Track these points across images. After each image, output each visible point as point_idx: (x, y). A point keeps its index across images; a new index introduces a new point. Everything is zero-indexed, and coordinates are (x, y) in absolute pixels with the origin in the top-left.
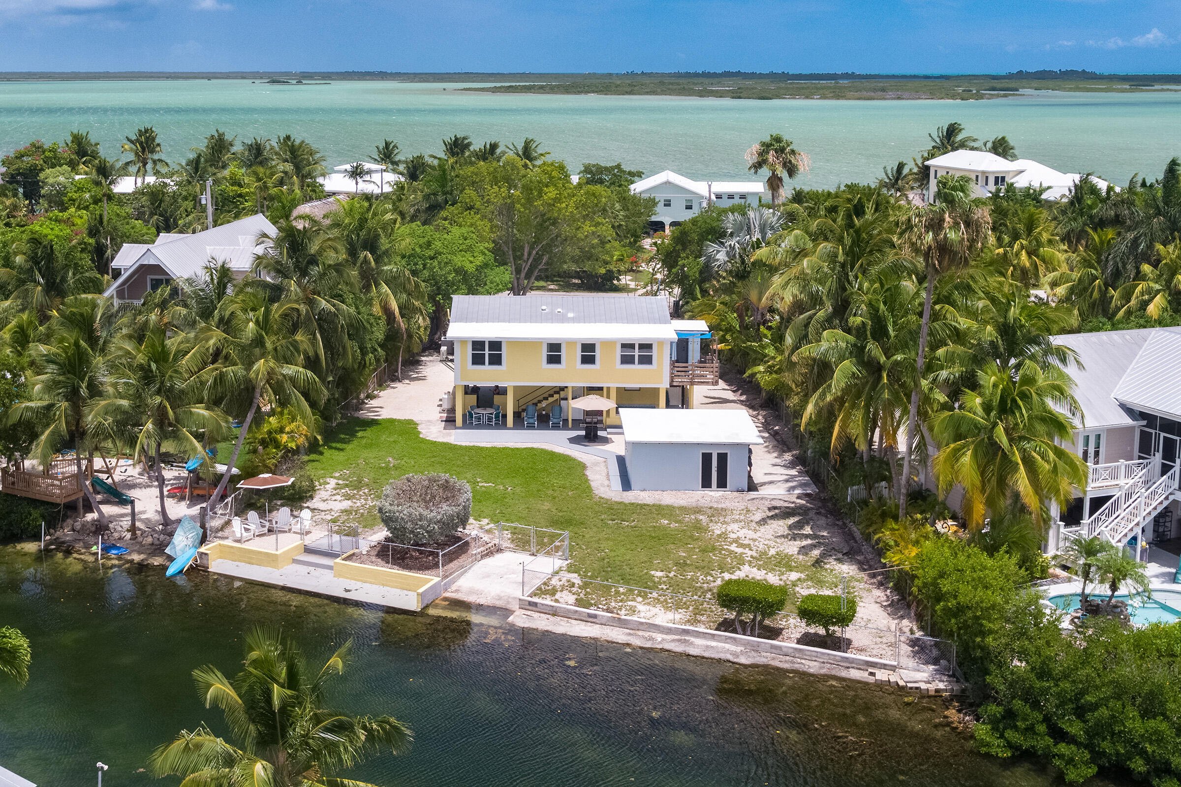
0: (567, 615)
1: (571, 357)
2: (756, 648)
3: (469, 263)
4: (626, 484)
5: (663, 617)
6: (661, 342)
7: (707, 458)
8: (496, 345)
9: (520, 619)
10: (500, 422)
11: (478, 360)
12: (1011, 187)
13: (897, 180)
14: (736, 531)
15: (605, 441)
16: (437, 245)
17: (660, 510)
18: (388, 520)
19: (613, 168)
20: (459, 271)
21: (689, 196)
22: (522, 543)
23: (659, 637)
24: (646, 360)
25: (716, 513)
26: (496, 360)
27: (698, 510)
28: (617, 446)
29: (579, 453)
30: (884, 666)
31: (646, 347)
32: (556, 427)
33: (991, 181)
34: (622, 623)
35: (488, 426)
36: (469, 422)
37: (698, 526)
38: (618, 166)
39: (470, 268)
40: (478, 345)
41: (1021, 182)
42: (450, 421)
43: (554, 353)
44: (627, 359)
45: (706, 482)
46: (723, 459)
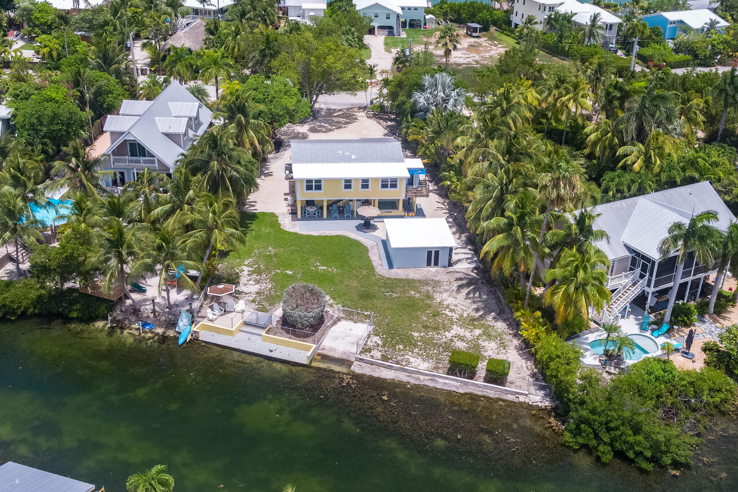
0: (379, 364)
1: (356, 187)
2: (466, 384)
4: (391, 266)
5: (423, 365)
6: (401, 179)
7: (429, 253)
8: (318, 181)
9: (357, 368)
10: (320, 217)
11: (309, 188)
14: (447, 299)
17: (409, 283)
23: (422, 378)
24: (394, 186)
25: (436, 285)
26: (318, 187)
27: (426, 283)
28: (381, 232)
29: (363, 238)
30: (523, 394)
31: (394, 179)
32: (348, 218)
34: (406, 369)
35: (314, 220)
36: (305, 218)
37: (428, 295)
40: (309, 181)
42: (293, 216)
43: (348, 184)
44: (384, 186)
45: (429, 264)
46: (437, 253)
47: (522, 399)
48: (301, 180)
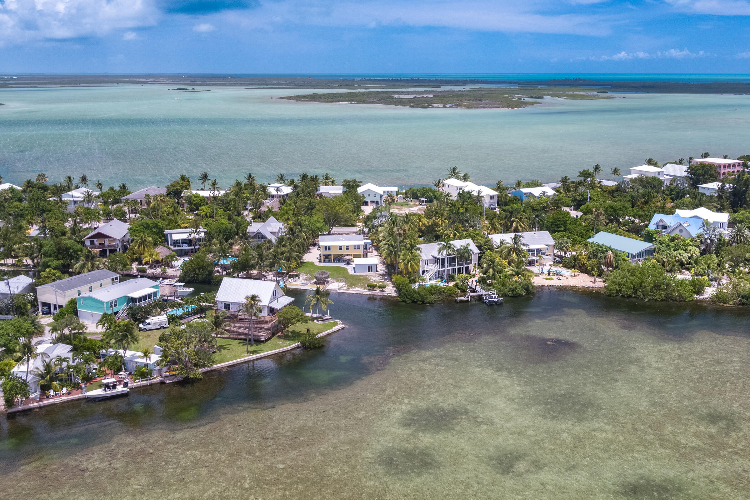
0: (345, 290)
1: (344, 249)
2: (372, 292)
3: (319, 225)
4: (355, 272)
5: (359, 289)
6: (361, 245)
7: (369, 267)
8: (329, 247)
9: (338, 291)
10: (330, 261)
11: (326, 249)
12: (463, 191)
13: (439, 184)
14: (373, 278)
15: (351, 264)
16: (312, 221)
17: (360, 275)
18: (316, 278)
19: (353, 181)
20: (318, 227)
21: (375, 193)
22: (337, 281)
23: (359, 292)
24: (359, 248)
25: (370, 276)
26: (329, 249)
27: (367, 275)
28: (353, 265)
29: (346, 267)
31: (359, 246)
32: (341, 262)
33: (459, 189)
34: (354, 290)
35: (328, 262)
36: (324, 262)
37: (367, 278)
38: (355, 180)
39: (320, 227)
40: (326, 247)
41: (466, 189)
42: (320, 261)
43: (341, 248)
44: (355, 248)
45: (369, 271)
46: (371, 266)
47: (389, 294)
48: (323, 246)
